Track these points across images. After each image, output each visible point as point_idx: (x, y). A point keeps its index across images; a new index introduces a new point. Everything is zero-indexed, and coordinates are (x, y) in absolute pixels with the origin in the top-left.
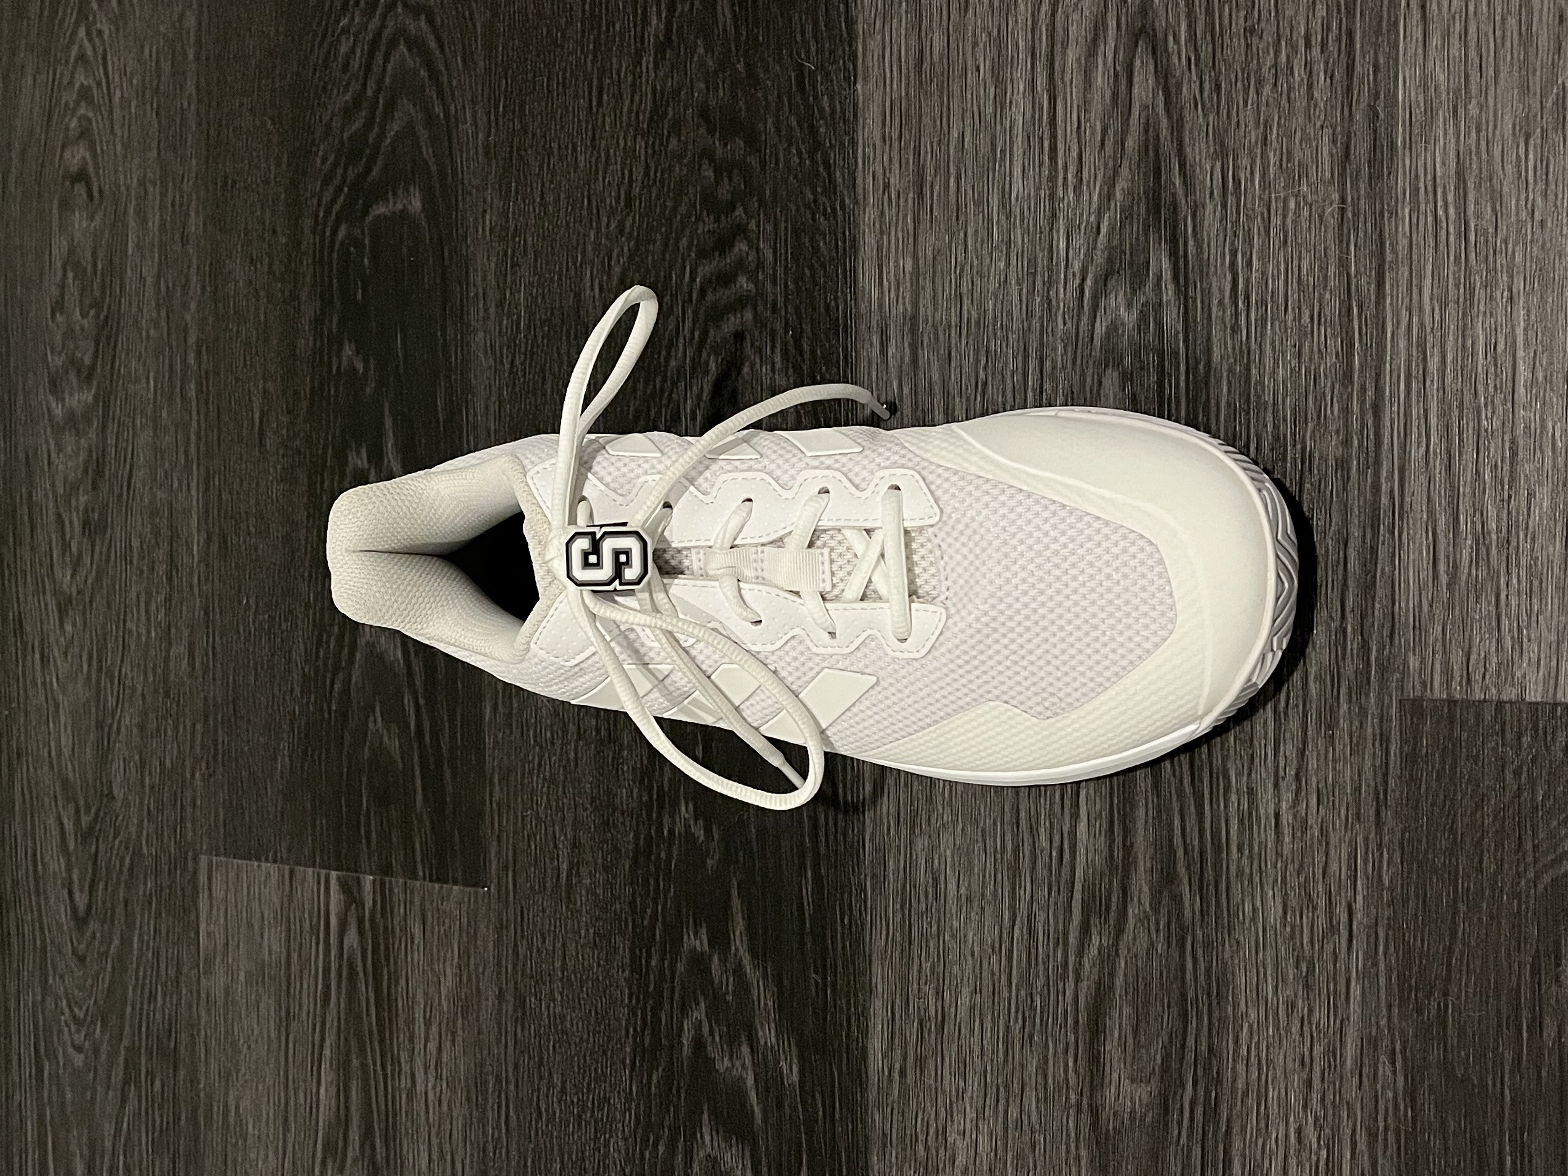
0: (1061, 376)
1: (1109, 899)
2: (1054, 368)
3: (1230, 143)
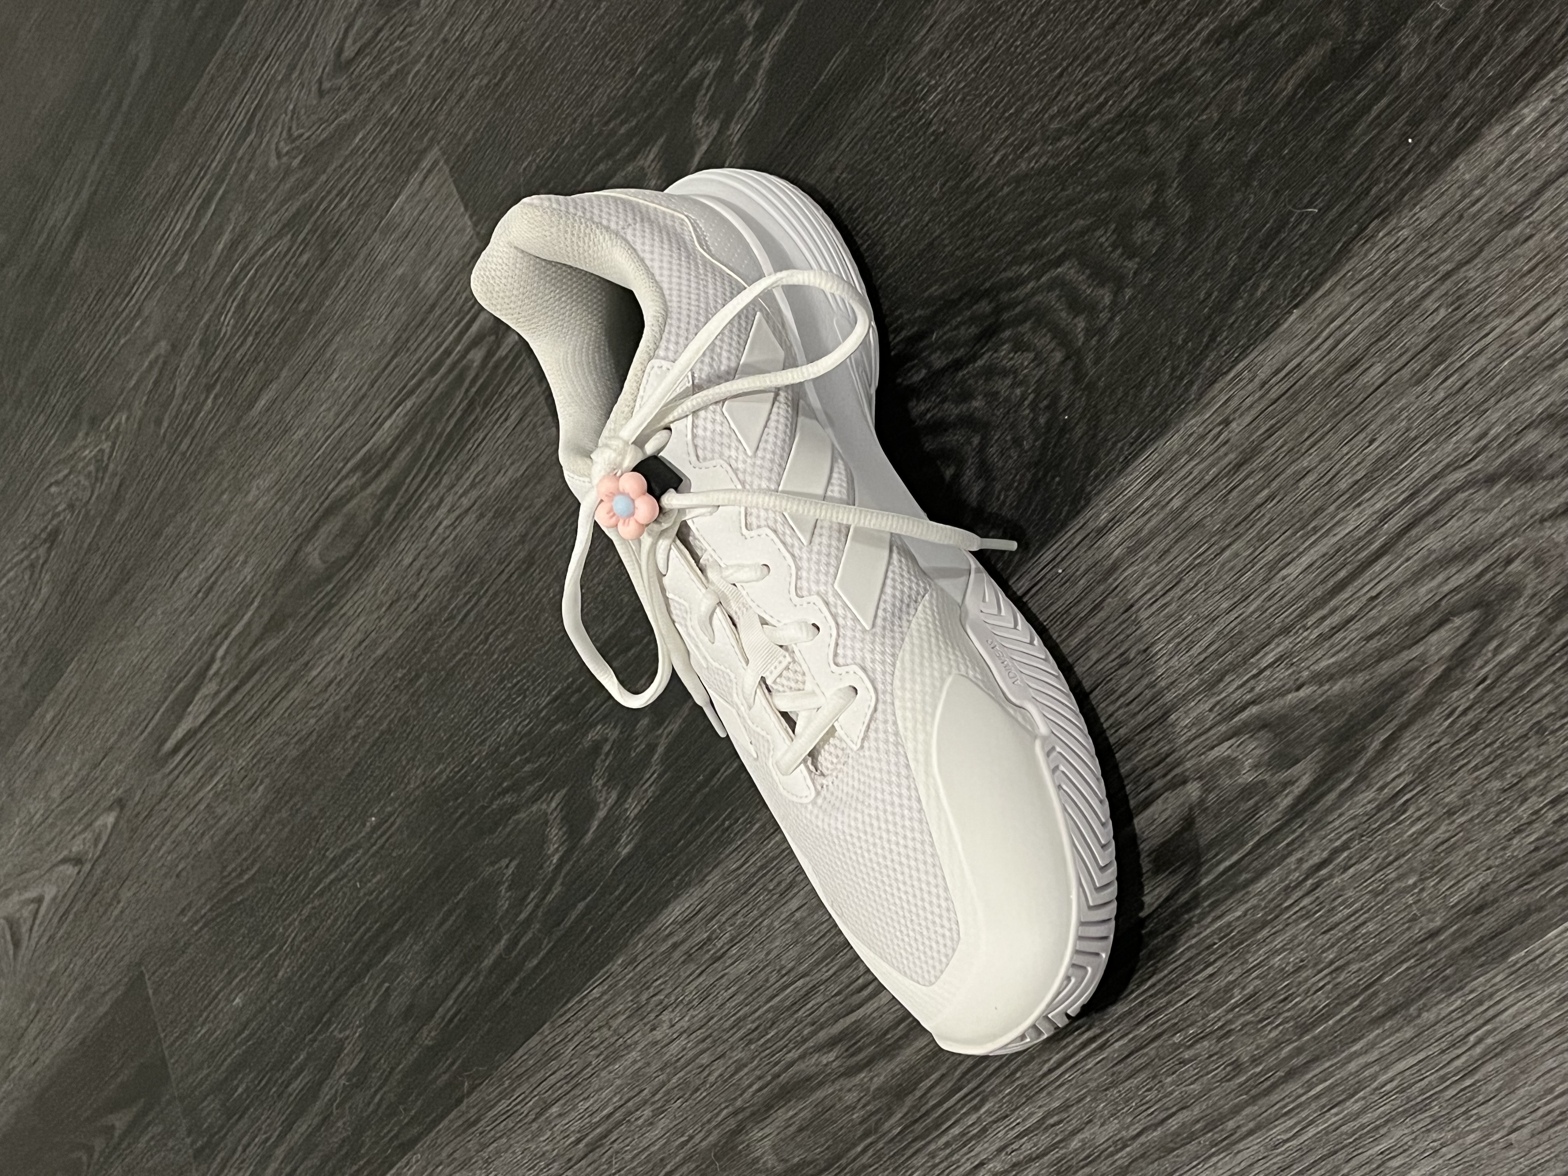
3: (1435, 776)
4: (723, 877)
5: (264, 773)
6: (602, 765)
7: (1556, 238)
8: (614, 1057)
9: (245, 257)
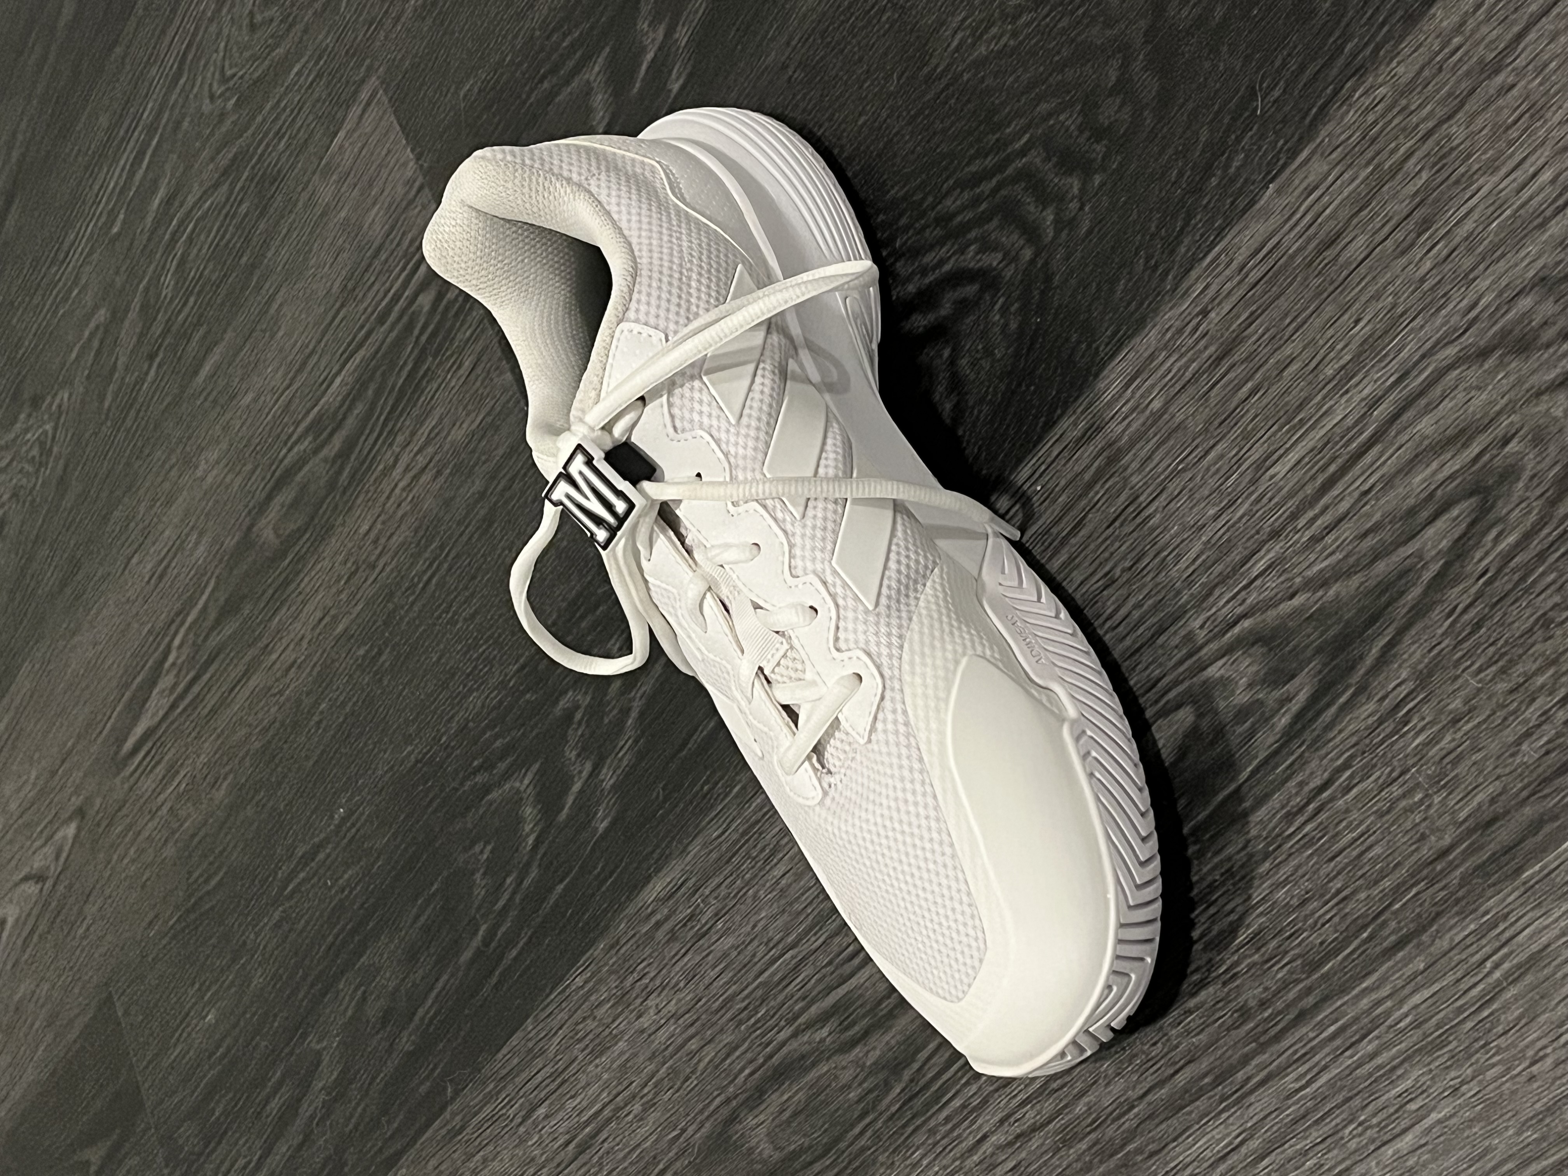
3: (1435, 683)
4: (705, 845)
5: (227, 768)
6: (574, 735)
7: (1541, 84)
8: (599, 1050)
9: (183, 211)
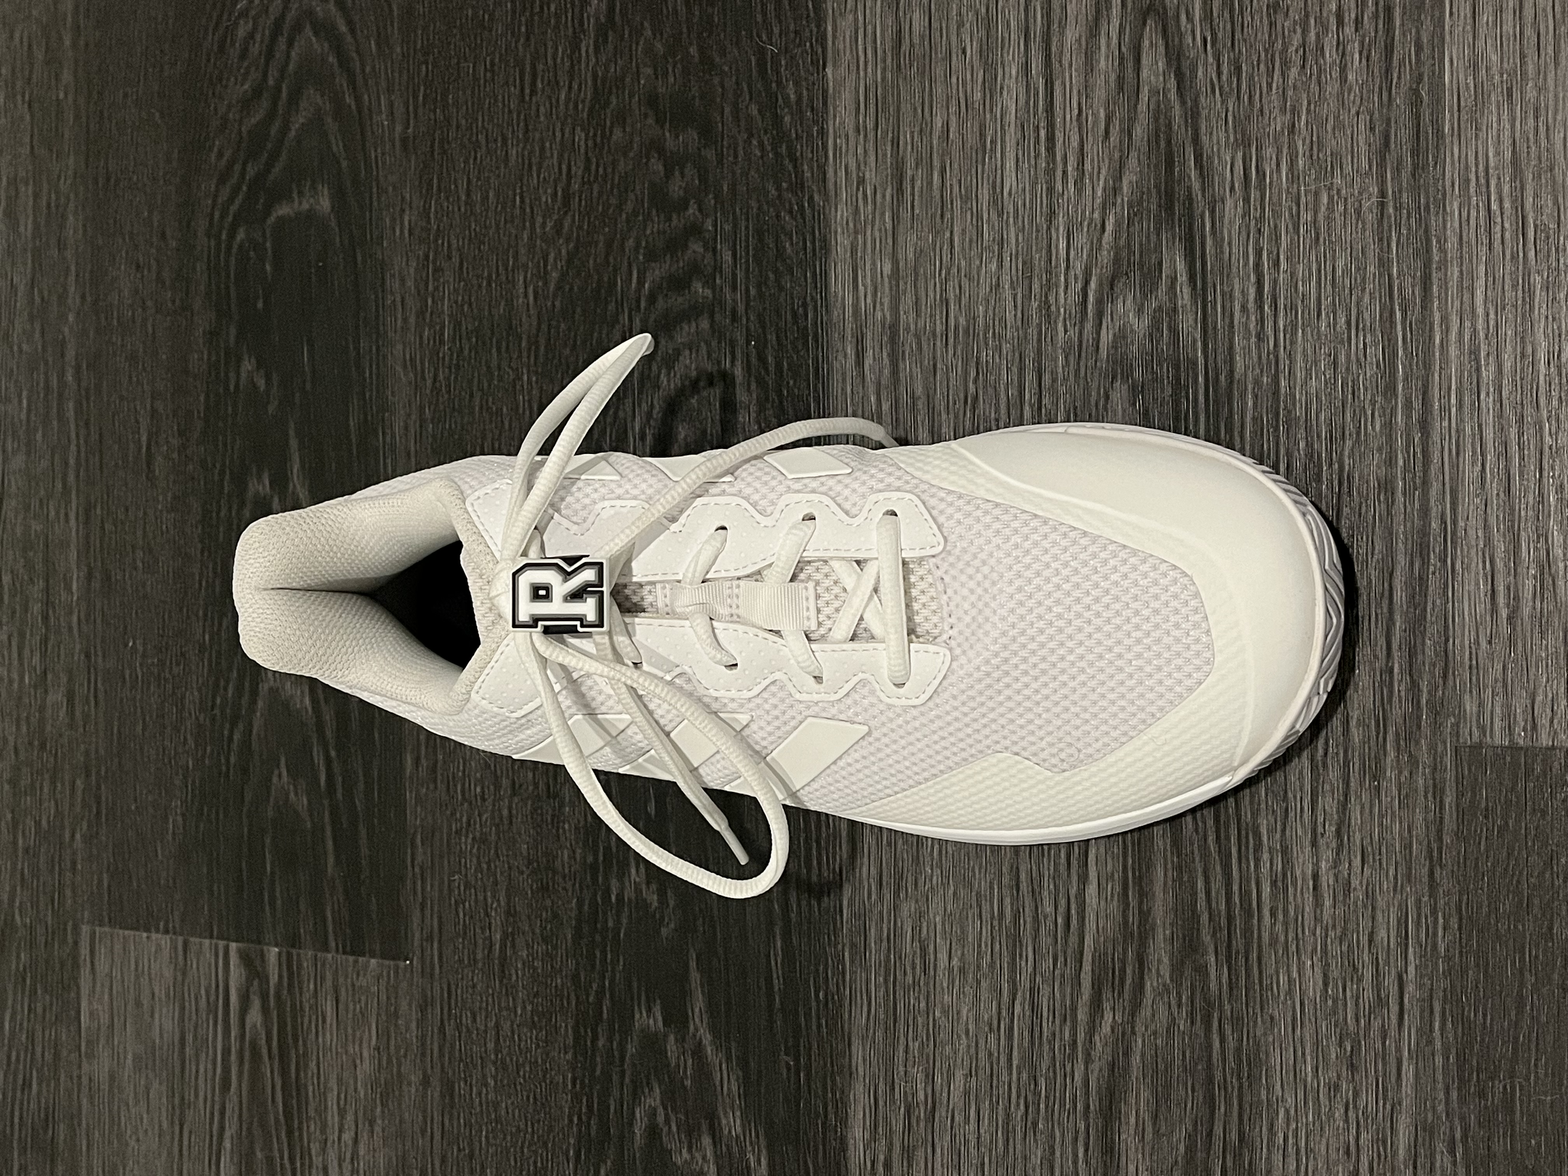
0: (1062, 390)
1: (1123, 970)
2: (1054, 380)
3: (1253, 129)
